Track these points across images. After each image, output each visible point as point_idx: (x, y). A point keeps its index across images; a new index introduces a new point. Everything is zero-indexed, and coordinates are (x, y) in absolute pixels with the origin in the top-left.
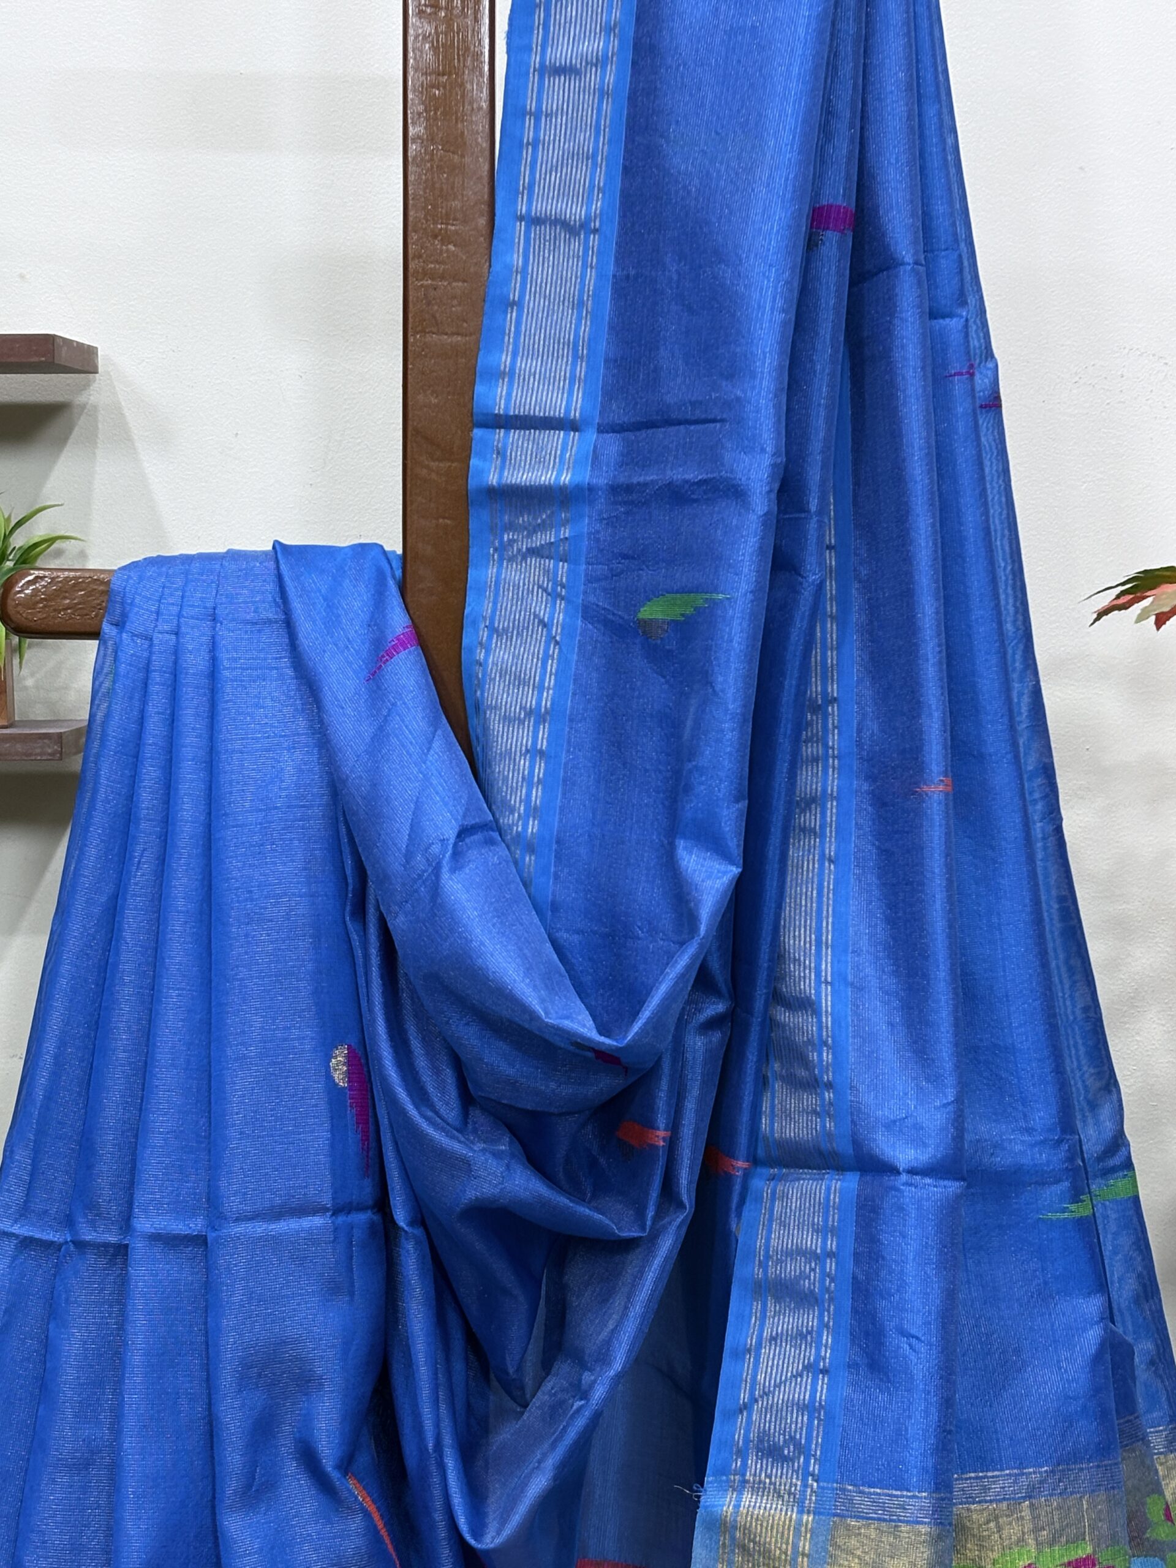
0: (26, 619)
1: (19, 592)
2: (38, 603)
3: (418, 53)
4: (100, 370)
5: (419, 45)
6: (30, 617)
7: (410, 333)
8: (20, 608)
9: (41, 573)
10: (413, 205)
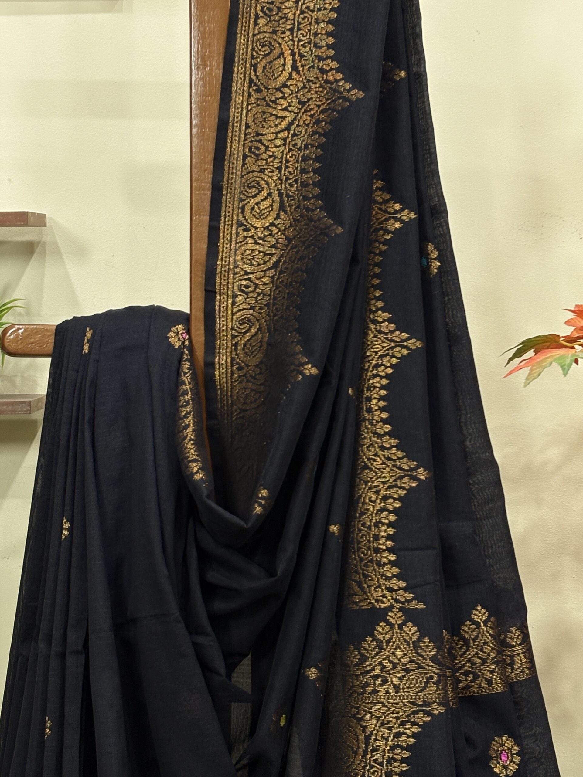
0: (13, 348)
1: (10, 336)
2: (18, 341)
3: (196, 86)
4: (47, 224)
5: (197, 83)
6: (15, 347)
7: (193, 216)
8: (10, 343)
9: (21, 327)
10: (195, 157)
